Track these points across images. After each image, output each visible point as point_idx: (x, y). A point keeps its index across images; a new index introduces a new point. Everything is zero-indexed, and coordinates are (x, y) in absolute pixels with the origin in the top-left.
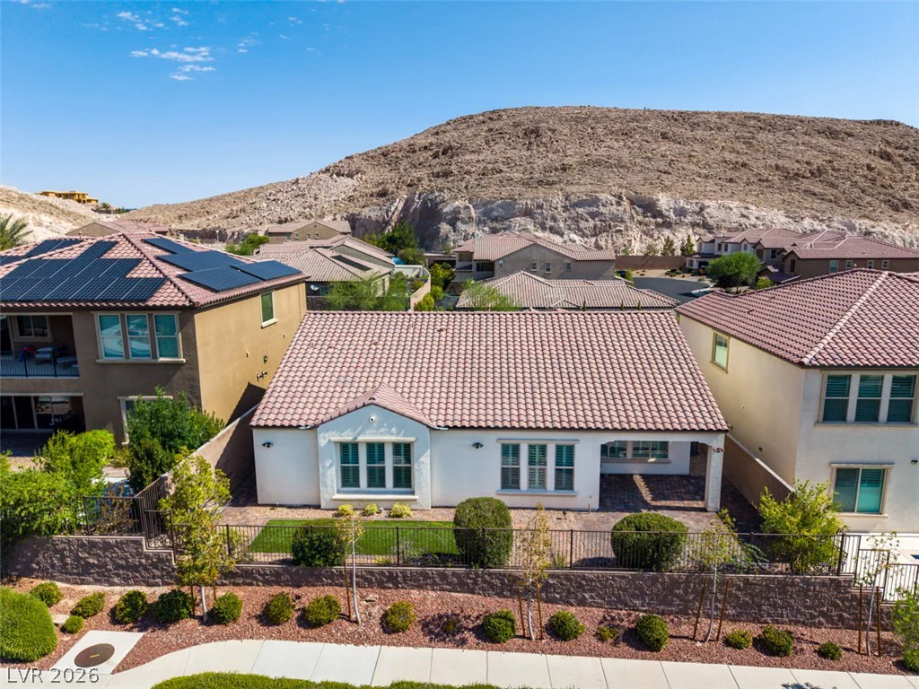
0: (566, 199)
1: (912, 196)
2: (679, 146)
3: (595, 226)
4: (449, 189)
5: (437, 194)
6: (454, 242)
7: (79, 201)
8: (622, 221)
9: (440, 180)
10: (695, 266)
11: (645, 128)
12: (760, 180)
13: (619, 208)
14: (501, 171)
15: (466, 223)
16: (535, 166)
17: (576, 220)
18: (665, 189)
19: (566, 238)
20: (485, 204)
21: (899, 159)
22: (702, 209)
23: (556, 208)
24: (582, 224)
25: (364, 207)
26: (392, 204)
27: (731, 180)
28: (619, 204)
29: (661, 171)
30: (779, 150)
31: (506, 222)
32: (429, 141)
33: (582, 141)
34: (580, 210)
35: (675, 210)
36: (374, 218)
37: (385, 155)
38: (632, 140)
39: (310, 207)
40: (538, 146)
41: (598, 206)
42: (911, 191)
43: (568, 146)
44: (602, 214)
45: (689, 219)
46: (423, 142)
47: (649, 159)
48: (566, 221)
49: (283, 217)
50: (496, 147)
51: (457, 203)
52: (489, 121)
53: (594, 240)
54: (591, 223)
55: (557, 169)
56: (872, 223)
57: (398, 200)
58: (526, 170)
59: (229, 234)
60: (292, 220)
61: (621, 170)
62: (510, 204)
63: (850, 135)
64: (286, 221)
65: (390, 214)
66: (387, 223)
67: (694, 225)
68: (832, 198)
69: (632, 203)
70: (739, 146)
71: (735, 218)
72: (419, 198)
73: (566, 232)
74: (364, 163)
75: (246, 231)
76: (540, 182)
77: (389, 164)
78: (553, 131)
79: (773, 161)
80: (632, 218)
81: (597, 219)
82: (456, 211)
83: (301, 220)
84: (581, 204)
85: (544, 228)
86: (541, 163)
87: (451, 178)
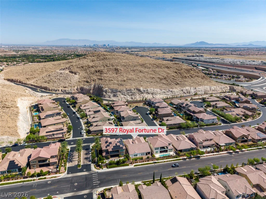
0: (126, 89)
1: (179, 81)
2: (143, 74)
4: (103, 84)
5: (101, 85)
8: (135, 93)
9: (100, 81)
10: (147, 104)
11: (137, 69)
12: (156, 81)
14: (113, 80)
15: (108, 93)
17: (128, 93)
18: (142, 86)
20: (112, 89)
21: (178, 73)
22: (147, 90)
23: (125, 91)
24: (129, 94)
25: (84, 85)
26: (91, 86)
27: (152, 82)
30: (159, 73)
31: (116, 93)
32: (92, 64)
33: (126, 73)
34: (129, 91)
35: (143, 91)
36: (87, 89)
37: (82, 67)
38: (135, 73)
39: (70, 84)
40: (118, 74)
41: (131, 91)
42: (179, 80)
43: (124, 74)
45: (145, 92)
47: (138, 78)
49: (65, 86)
50: (110, 73)
51: (106, 89)
52: (104, 59)
53: (131, 96)
54: (130, 94)
55: (123, 81)
56: (172, 89)
58: (117, 81)
59: (51, 89)
60: (67, 87)
61: (134, 81)
62: (116, 90)
63: (171, 67)
64: (66, 87)
67: (146, 93)
68: (167, 84)
69: (137, 90)
70: (153, 73)
71: (152, 91)
72: (97, 85)
73: (127, 95)
74: (78, 69)
75: (56, 89)
76: (121, 85)
77: (84, 71)
78: (121, 70)
79: (158, 76)
80: (137, 92)
82: (106, 90)
83: (70, 87)
84: (128, 90)
85: (123, 95)
86: (120, 79)
87: (103, 81)
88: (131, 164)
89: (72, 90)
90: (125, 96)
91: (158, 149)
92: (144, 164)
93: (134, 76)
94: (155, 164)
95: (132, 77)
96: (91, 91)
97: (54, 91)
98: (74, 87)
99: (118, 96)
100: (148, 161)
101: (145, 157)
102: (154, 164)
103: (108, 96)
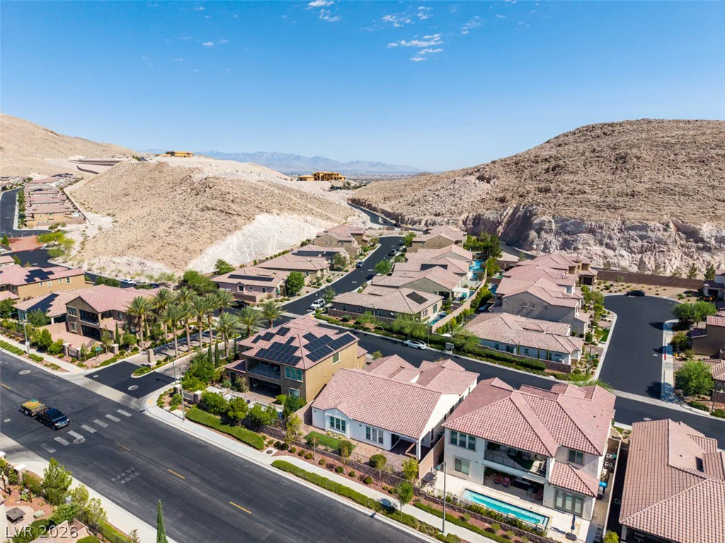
0: (623, 224)
3: (642, 246)
4: (543, 204)
5: (535, 207)
6: (537, 245)
7: (335, 179)
8: (666, 244)
9: (541, 195)
13: (665, 234)
14: (585, 192)
15: (547, 233)
16: (611, 190)
17: (629, 239)
18: (716, 218)
19: (617, 252)
20: (563, 220)
23: (613, 230)
24: (632, 244)
25: (488, 209)
26: (505, 210)
28: (665, 230)
29: (719, 200)
31: (575, 236)
32: (551, 153)
33: (661, 168)
34: (632, 233)
35: (716, 238)
36: (492, 220)
37: (517, 163)
38: (706, 167)
39: (456, 205)
40: (622, 171)
41: (647, 231)
43: (647, 173)
44: (649, 237)
46: (545, 154)
47: (714, 187)
48: (619, 240)
49: (438, 212)
50: (590, 170)
51: (544, 218)
52: (603, 136)
53: (639, 256)
54: (639, 244)
55: (627, 195)
57: (509, 208)
58: (603, 193)
59: (406, 220)
60: (443, 214)
61: (682, 198)
62: (580, 223)
64: (439, 214)
65: (503, 217)
66: (500, 223)
69: (678, 229)
72: (523, 208)
73: (618, 248)
74: (501, 169)
75: (415, 219)
76: (609, 207)
77: (517, 172)
78: (638, 158)
80: (676, 242)
81: (645, 241)
82: (542, 223)
83: (448, 215)
84: (633, 228)
85: (601, 244)
86: (617, 187)
87: (548, 195)
88: (275, 451)
89: (450, 221)
90: (610, 253)
91: (472, 447)
92: (324, 479)
93: (697, 178)
94: (379, 516)
95: (684, 181)
96: (500, 229)
97: (410, 224)
98: (460, 214)
99: (580, 246)
100: (365, 481)
101: (363, 452)
102: (369, 512)
103: (542, 246)
